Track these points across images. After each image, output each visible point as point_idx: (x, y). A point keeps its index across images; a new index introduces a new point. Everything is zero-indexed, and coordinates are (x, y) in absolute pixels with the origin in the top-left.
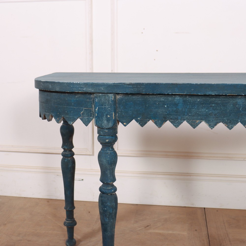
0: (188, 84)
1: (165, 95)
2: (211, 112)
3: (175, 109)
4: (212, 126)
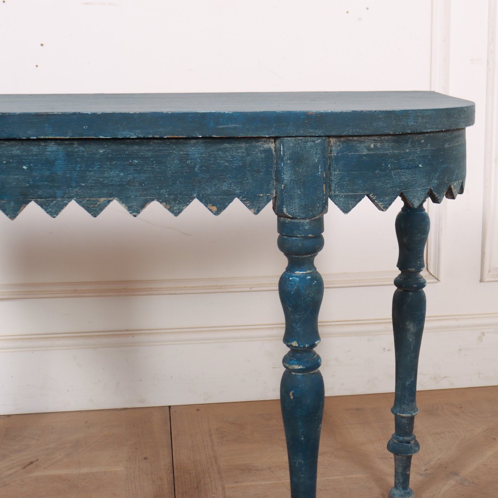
0: (74, 114)
1: (21, 140)
2: (130, 177)
3: (47, 173)
4: (135, 210)
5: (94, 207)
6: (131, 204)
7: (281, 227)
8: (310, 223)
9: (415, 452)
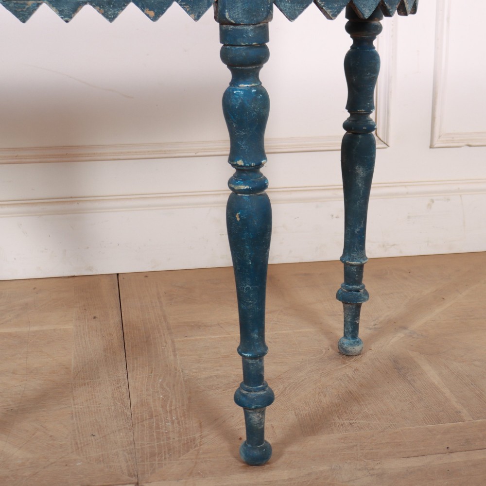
4: (67, 15)
5: (22, 11)
6: (62, 8)
7: (224, 36)
8: (254, 30)
9: (365, 300)
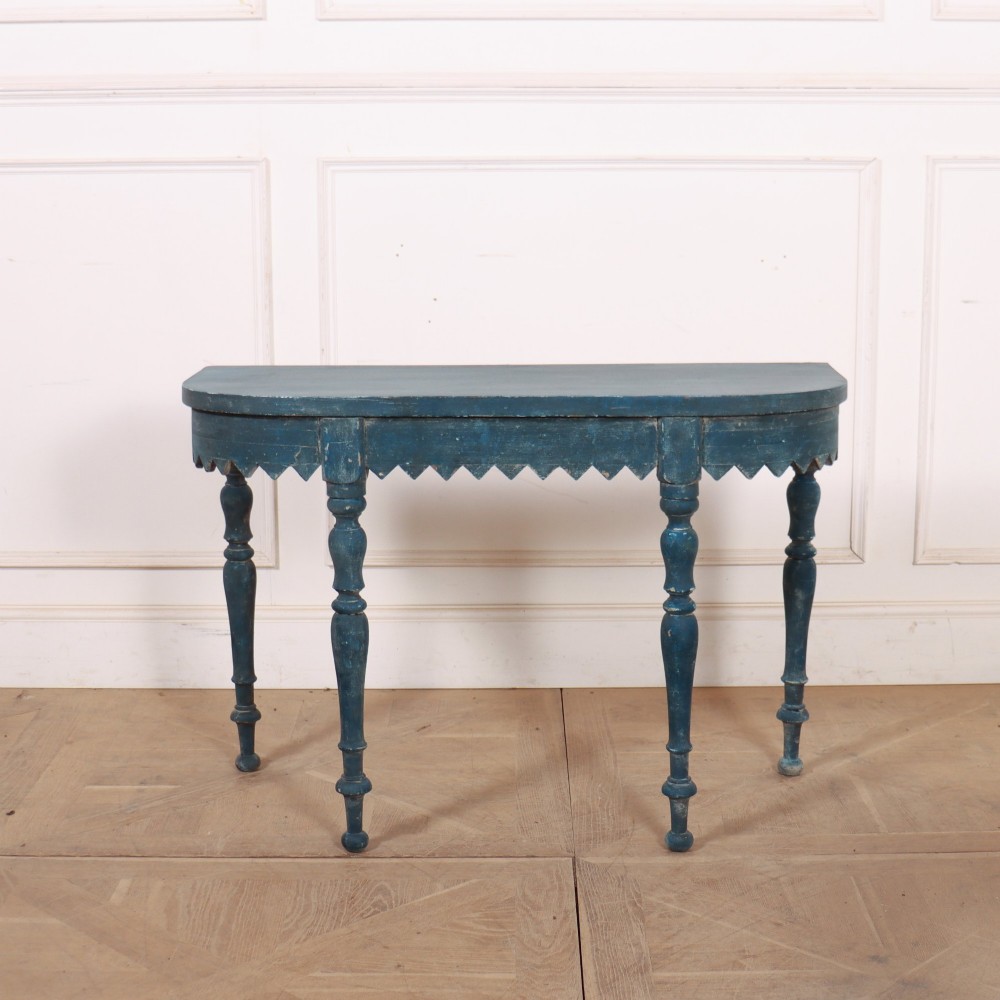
0: (497, 397)
1: (455, 418)
2: (540, 448)
3: (475, 443)
4: (543, 474)
5: (511, 471)
6: (540, 469)
7: (663, 491)
8: (686, 488)
9: (804, 720)
